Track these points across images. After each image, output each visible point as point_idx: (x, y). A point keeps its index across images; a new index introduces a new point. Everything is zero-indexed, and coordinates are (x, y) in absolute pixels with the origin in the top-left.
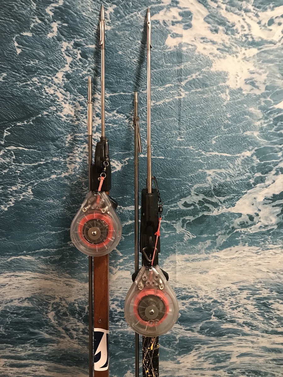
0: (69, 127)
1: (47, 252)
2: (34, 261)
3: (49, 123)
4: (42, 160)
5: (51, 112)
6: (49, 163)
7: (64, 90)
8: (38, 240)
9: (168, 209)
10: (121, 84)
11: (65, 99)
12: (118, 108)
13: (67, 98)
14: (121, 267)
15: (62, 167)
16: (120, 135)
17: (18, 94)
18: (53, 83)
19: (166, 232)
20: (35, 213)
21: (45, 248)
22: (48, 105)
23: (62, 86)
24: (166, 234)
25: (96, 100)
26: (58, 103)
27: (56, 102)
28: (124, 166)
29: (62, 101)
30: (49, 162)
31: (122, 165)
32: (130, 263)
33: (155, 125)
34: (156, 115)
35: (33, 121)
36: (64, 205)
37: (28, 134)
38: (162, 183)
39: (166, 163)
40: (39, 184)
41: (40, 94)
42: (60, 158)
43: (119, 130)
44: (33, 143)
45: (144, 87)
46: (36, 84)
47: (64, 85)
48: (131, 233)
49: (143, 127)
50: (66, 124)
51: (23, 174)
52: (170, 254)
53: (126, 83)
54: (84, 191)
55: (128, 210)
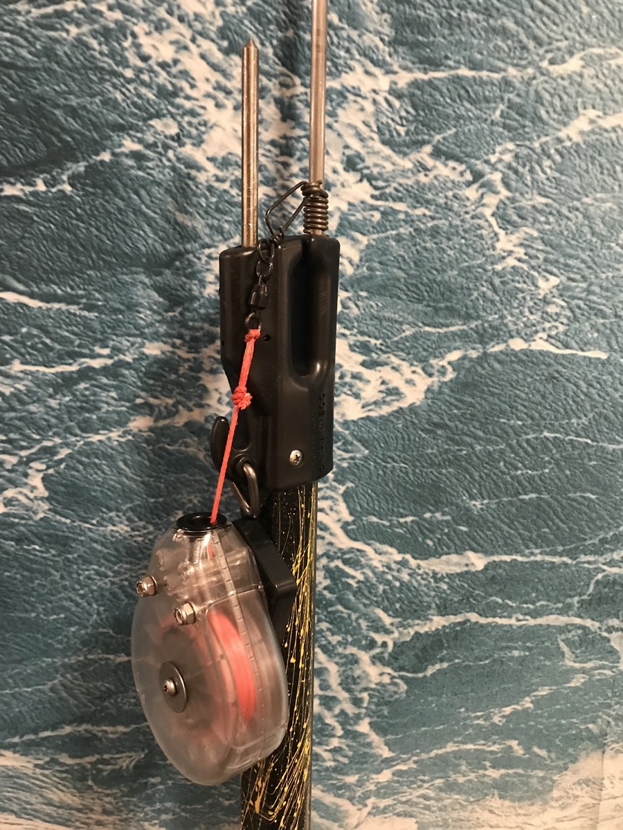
0: (225, 213)
1: (87, 739)
2: (30, 772)
3: (143, 192)
4: (97, 349)
5: (155, 145)
6: (127, 365)
7: (220, 49)
8: (52, 690)
10: (465, 30)
11: (219, 87)
12: (438, 137)
13: (229, 85)
14: (383, 803)
16: (436, 254)
17: (17, 54)
18: (176, 12)
19: (577, 665)
20: (50, 574)
21: (80, 720)
22: (147, 110)
23: (214, 29)
24: (575, 671)
25: (351, 97)
26: (188, 105)
27: (179, 101)
28: (436, 388)
29: (208, 95)
30: (129, 359)
31: (429, 381)
32: (420, 787)
33: (586, 217)
34: (595, 170)
35: (73, 180)
37: (45, 237)
38: (586, 461)
39: (611, 379)
40: (79, 452)
41: (113, 58)
43: (435, 232)
44: (64, 275)
45: (559, 49)
46: (101, 14)
47: (220, 23)
48: (438, 666)
49: (535, 220)
50: (214, 200)
51: (13, 409)
52: (583, 753)
53: (486, 31)
55: (435, 574)
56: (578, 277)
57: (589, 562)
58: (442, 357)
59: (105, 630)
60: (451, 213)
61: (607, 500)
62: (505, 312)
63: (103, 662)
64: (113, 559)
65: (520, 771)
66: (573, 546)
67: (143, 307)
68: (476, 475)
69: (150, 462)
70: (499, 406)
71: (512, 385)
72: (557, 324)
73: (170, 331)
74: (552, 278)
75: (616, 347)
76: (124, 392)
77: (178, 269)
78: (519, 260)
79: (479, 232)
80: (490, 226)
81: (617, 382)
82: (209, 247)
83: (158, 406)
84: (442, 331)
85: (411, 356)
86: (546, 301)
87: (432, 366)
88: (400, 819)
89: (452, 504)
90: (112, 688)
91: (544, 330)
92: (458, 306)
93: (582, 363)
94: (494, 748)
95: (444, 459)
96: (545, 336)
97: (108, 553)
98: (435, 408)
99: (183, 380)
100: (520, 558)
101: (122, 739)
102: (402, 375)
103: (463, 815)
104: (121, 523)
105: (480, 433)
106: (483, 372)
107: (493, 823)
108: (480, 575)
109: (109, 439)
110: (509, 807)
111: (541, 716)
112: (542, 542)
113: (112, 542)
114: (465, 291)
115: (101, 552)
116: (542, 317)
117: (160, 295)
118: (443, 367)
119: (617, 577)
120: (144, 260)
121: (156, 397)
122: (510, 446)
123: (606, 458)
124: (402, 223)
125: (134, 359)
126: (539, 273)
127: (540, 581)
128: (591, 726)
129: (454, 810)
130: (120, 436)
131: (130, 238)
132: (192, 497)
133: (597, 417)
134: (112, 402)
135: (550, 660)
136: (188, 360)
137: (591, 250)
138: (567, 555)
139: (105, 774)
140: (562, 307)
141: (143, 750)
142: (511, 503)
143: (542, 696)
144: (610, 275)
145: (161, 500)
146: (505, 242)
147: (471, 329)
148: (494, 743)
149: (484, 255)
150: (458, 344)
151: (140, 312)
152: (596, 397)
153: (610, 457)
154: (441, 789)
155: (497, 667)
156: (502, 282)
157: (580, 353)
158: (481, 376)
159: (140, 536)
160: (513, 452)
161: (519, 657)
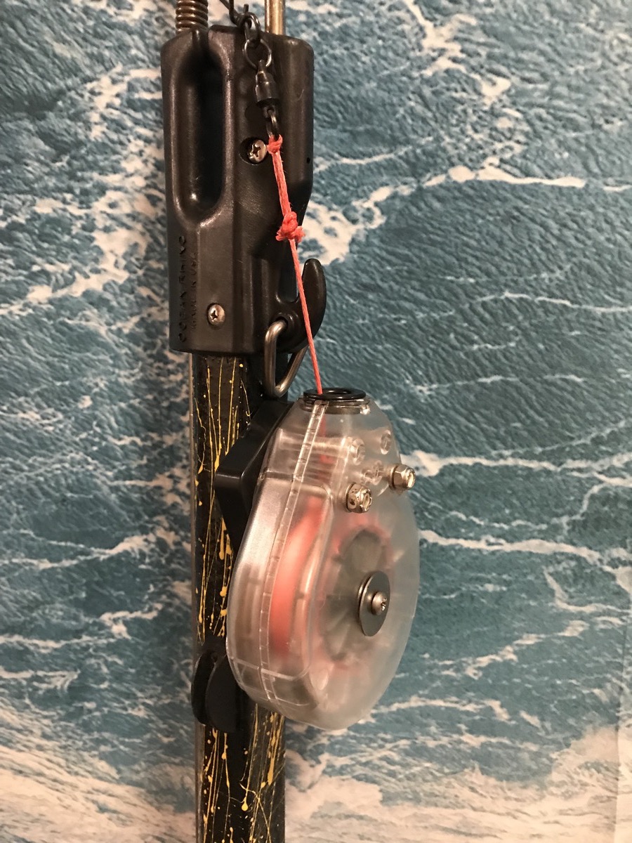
0: (103, 37)
9: (593, 481)
14: (340, 762)
15: (72, 247)
16: (348, 63)
19: (572, 608)
24: (572, 616)
28: (362, 238)
30: (21, 219)
31: (353, 229)
32: (381, 747)
36: (84, 435)
38: (565, 330)
39: (591, 215)
42: (64, 201)
43: (344, 34)
50: (91, 23)
52: (589, 728)
54: (170, 372)
56: (535, 76)
57: (580, 470)
58: (366, 196)
59: (26, 532)
60: (362, 7)
61: (599, 385)
62: (442, 133)
63: (27, 568)
64: (26, 451)
65: (506, 741)
66: (555, 447)
67: (31, 158)
68: (420, 350)
69: (53, 339)
70: (443, 258)
71: (457, 230)
72: (511, 143)
73: (60, 185)
74: (500, 80)
75: (596, 170)
76: (21, 259)
77: (61, 111)
78: (455, 60)
79: (399, 28)
80: (413, 17)
81: (601, 218)
82: (91, 80)
83: (55, 273)
84: (363, 162)
85: (328, 198)
86: (493, 113)
87: (355, 210)
88: (361, 785)
89: (393, 389)
90: (39, 597)
91: (494, 153)
92: (381, 128)
93: (551, 195)
94: (470, 708)
95: (378, 331)
96: (496, 161)
97: (22, 444)
98: (363, 264)
99: (77, 241)
100: (485, 462)
101: (54, 655)
102: (320, 223)
103: (438, 789)
104: (31, 409)
105: (422, 296)
106: (419, 214)
107: (477, 804)
108: (435, 482)
109: (11, 313)
110: (495, 787)
111: (528, 672)
112: (513, 440)
113: (24, 432)
114: (388, 108)
115: (14, 442)
116: (491, 136)
117: (46, 143)
118: (369, 209)
119: (620, 491)
120: (26, 103)
121: (52, 263)
122: (461, 312)
123: (593, 326)
124: (304, 27)
125: (27, 220)
126: (481, 75)
127: (514, 493)
128: (597, 691)
129: (425, 781)
130: (21, 310)
131: (10, 79)
132: (98, 380)
133: (576, 270)
134: (10, 270)
135: (535, 599)
136: (80, 218)
137: (552, 36)
138: (549, 460)
139: (41, 692)
140: (517, 119)
141: (76, 670)
142: (467, 388)
143: (528, 646)
144: (581, 68)
145: (67, 383)
146: (435, 37)
147: (400, 157)
148: (470, 701)
149: (408, 59)
150: (385, 178)
151: (27, 165)
152: (573, 241)
153: (598, 324)
154: (407, 753)
155: (466, 604)
156: (434, 93)
157: (547, 182)
158: (417, 219)
159: (50, 425)
160: (466, 320)
161: (495, 592)
